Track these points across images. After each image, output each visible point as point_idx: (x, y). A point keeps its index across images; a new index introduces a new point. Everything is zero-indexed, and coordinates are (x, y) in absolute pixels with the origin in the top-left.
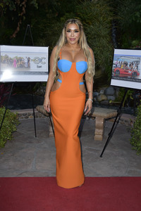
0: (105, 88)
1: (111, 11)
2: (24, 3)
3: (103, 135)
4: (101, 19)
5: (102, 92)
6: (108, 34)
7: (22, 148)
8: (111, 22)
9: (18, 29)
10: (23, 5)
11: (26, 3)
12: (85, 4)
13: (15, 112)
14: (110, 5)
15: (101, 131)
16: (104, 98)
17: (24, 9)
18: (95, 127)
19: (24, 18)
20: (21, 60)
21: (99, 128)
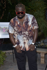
0: (43, 40)
1: (45, 4)
2: (5, 3)
3: (45, 61)
4: (40, 8)
5: (42, 42)
6: (44, 15)
7: (8, 68)
8: (45, 9)
9: (3, 15)
10: (5, 4)
11: (6, 3)
12: (33, 2)
13: (4, 52)
14: (45, 1)
15: (43, 59)
16: (43, 44)
17: (5, 6)
18: (40, 57)
19: (6, 10)
20: (7, 29)
21: (42, 58)
